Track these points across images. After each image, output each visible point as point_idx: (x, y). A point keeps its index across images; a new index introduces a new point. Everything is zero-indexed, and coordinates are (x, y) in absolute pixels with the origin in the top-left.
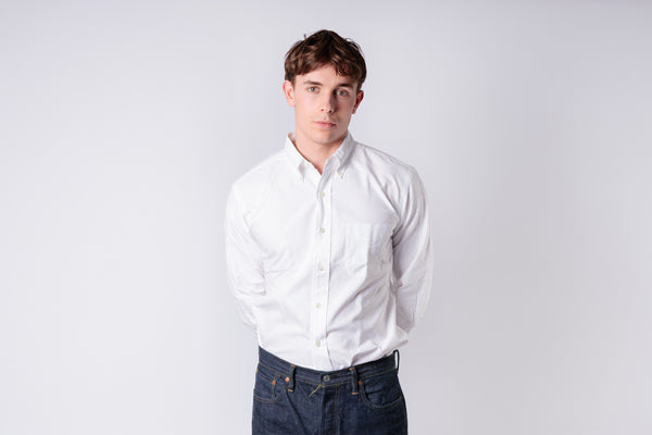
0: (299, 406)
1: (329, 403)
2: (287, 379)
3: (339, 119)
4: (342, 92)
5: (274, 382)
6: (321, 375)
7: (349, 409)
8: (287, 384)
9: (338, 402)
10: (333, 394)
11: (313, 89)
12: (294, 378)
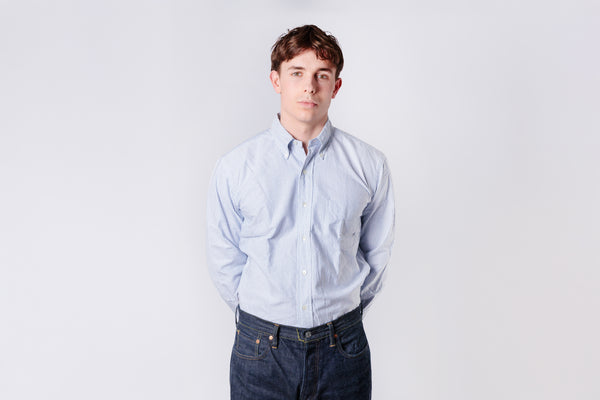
0: (282, 361)
1: (311, 357)
2: (271, 338)
3: (320, 100)
4: (322, 76)
5: (258, 341)
6: (303, 331)
7: (328, 360)
8: (271, 342)
9: (318, 354)
10: (314, 348)
11: (297, 74)
12: (278, 335)
